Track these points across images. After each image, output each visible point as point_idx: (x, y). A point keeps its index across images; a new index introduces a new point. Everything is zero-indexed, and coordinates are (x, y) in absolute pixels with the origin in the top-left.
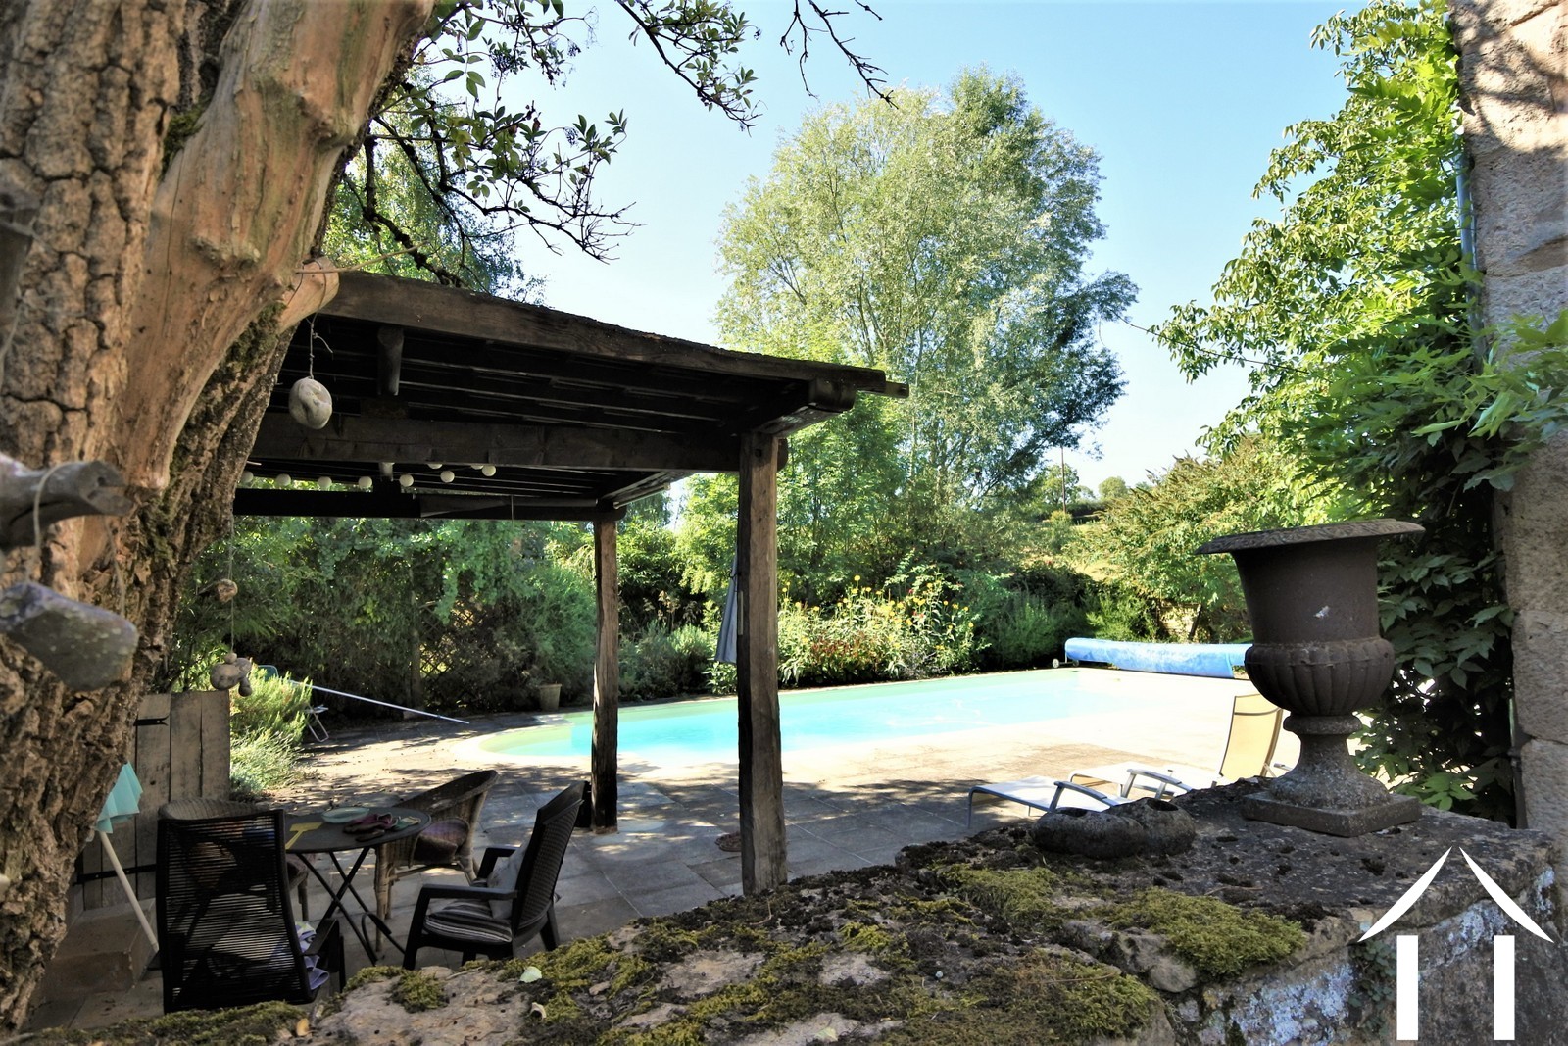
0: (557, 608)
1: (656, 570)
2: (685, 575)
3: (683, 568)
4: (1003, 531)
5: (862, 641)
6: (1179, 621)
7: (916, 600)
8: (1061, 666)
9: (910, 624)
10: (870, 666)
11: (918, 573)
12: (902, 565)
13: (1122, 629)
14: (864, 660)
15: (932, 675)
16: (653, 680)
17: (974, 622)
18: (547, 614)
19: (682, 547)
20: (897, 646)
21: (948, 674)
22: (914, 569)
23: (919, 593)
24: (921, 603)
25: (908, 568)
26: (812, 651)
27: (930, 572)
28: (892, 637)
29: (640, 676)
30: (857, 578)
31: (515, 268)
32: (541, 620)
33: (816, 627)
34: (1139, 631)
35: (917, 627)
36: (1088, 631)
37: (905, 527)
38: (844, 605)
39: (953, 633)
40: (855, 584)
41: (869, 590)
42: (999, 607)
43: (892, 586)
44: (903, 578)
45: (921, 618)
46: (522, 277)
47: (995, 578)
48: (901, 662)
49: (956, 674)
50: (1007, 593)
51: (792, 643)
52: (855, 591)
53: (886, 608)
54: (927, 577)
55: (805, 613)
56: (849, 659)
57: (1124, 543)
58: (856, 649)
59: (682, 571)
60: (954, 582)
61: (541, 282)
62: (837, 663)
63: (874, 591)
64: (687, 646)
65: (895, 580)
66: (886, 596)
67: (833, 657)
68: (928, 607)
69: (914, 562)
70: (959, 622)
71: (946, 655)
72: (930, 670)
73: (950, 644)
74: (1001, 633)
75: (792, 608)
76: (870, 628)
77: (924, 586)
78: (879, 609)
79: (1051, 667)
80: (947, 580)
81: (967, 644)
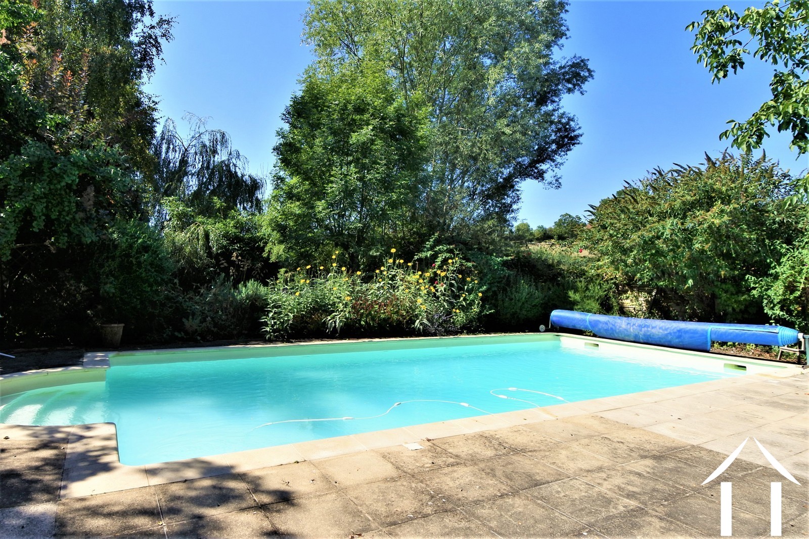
0: (128, 256)
1: (247, 244)
2: (267, 249)
3: (266, 243)
4: (490, 234)
5: (394, 302)
6: (633, 301)
7: (439, 272)
8: (546, 331)
9: (433, 290)
10: (399, 323)
11: (440, 252)
12: (428, 244)
13: (595, 306)
14: (395, 317)
15: (448, 333)
16: (216, 325)
17: (482, 292)
18: (118, 260)
19: (265, 230)
20: (423, 308)
21: (461, 333)
22: (437, 248)
23: (440, 267)
24: (443, 274)
25: (432, 248)
26: (353, 307)
27: (450, 251)
28: (420, 300)
29: (204, 320)
30: (393, 250)
31: (147, 7)
32: (113, 265)
33: (358, 288)
34: (606, 307)
35: (438, 294)
36: (570, 305)
37: (422, 227)
38: (381, 272)
39: (465, 299)
40: (391, 255)
41: (402, 261)
42: (499, 282)
43: (420, 260)
44: (429, 254)
45: (441, 287)
46: (152, 14)
47: (499, 260)
48: (425, 321)
49: (468, 333)
50: (507, 272)
51: (336, 300)
52: (391, 261)
53: (414, 277)
54: (448, 255)
55: (350, 276)
56: (383, 316)
57: (611, 236)
58: (389, 308)
59: (264, 247)
60: (468, 260)
61: (168, 22)
62: (373, 319)
63: (406, 262)
64: (248, 297)
65: (423, 255)
66: (414, 267)
67: (370, 314)
68: (447, 278)
69: (438, 242)
70: (470, 291)
71: (460, 317)
72: (447, 329)
73: (463, 308)
74: (500, 303)
75: (339, 272)
76: (401, 293)
77: (445, 261)
78: (409, 278)
79: (539, 331)
80: (464, 258)
81: (476, 309)
